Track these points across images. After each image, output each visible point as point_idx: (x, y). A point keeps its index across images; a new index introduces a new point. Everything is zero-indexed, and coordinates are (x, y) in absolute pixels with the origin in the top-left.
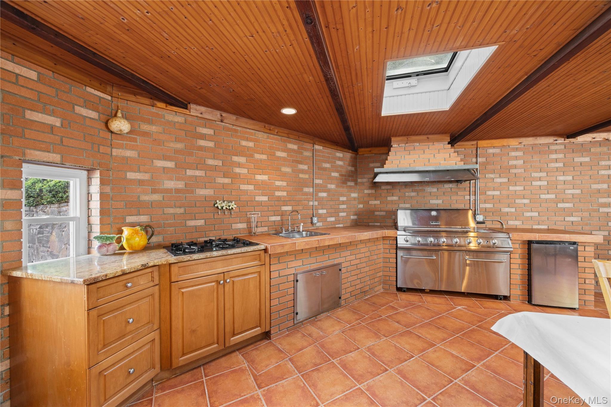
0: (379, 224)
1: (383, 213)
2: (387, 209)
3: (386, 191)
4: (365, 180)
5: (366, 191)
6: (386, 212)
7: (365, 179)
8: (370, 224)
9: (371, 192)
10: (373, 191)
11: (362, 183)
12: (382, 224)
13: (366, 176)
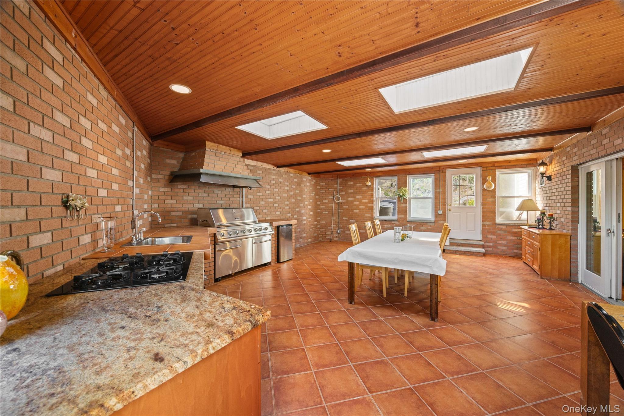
0: (175, 225)
1: (180, 213)
2: (183, 209)
3: (182, 190)
4: (160, 177)
5: (162, 189)
6: (183, 211)
7: (160, 175)
8: (166, 225)
9: (167, 191)
10: (169, 190)
11: (158, 180)
12: (179, 225)
13: (161, 172)
